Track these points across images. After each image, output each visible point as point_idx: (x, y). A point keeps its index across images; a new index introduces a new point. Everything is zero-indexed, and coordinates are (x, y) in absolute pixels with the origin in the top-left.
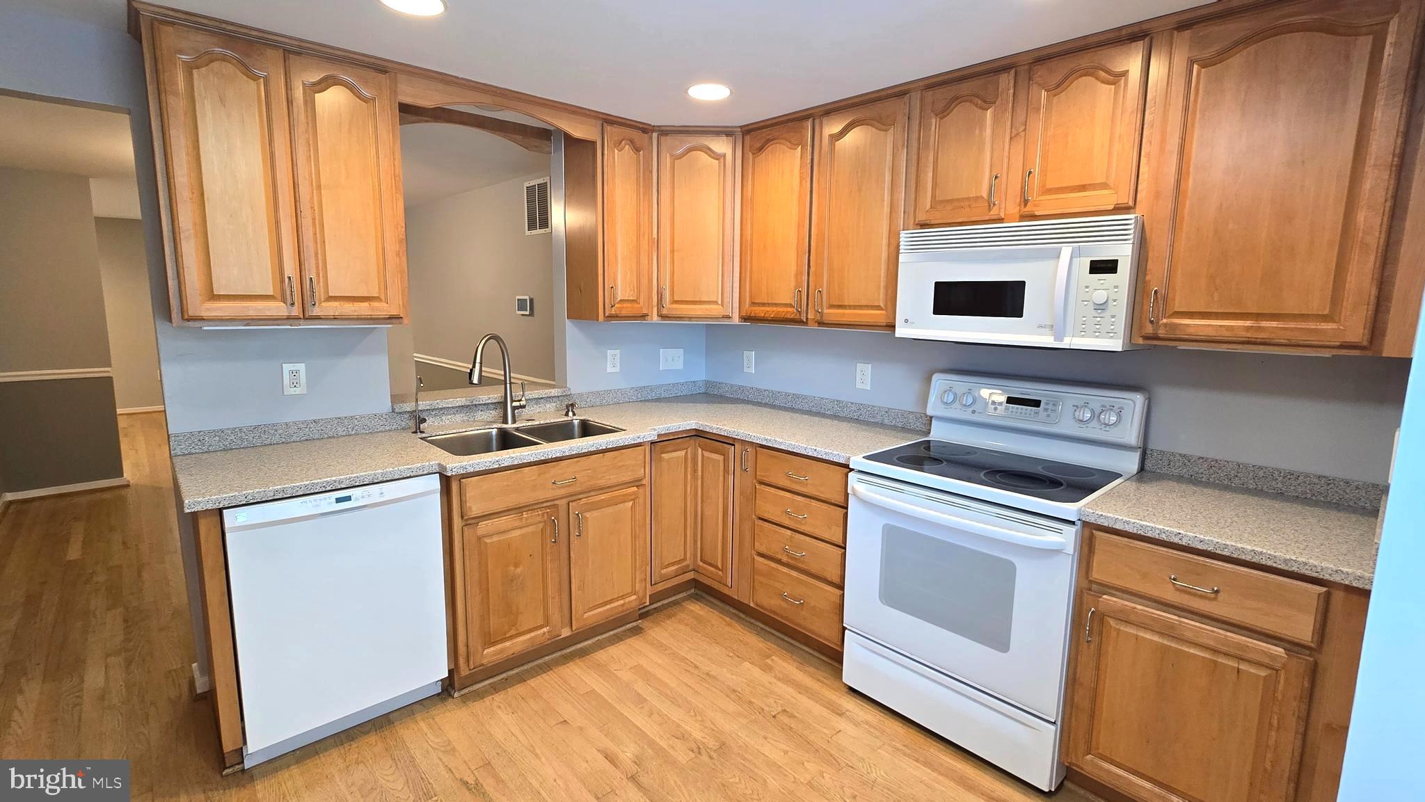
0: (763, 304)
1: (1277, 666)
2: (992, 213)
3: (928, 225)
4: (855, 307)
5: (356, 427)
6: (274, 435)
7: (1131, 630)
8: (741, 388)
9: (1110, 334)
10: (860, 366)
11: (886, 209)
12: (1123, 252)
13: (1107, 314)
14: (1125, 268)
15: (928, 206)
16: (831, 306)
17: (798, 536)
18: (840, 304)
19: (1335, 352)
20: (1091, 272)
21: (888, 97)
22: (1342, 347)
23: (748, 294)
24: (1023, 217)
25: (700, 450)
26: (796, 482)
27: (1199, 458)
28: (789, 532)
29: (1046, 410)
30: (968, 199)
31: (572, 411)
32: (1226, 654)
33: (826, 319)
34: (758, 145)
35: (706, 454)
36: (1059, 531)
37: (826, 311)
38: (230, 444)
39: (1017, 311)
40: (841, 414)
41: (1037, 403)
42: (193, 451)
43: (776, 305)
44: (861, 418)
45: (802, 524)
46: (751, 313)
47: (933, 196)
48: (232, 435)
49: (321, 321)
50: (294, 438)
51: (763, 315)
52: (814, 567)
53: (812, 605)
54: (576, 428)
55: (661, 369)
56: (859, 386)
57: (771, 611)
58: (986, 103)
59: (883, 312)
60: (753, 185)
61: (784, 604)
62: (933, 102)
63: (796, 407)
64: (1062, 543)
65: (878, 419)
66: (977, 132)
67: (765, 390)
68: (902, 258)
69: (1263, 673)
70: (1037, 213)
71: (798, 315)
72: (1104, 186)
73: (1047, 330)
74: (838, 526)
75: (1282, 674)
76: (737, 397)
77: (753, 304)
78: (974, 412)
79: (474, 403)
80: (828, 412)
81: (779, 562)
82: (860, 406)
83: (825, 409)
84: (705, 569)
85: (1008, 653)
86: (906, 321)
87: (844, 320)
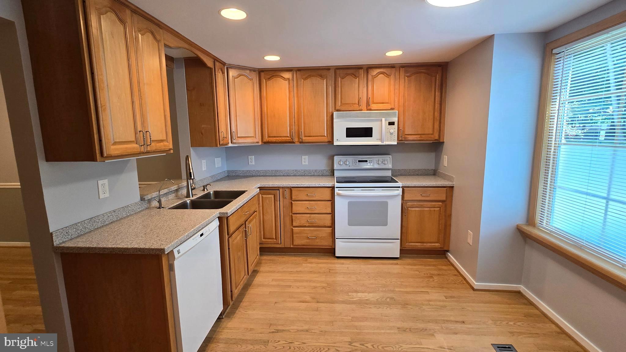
0: (275, 137)
1: (440, 206)
2: (360, 108)
3: (340, 110)
4: (315, 136)
5: (130, 211)
6: (98, 222)
7: (414, 209)
8: (249, 171)
9: (394, 140)
10: (303, 157)
11: (325, 105)
12: (395, 120)
13: (393, 135)
14: (396, 124)
15: (340, 105)
16: (305, 136)
17: (312, 215)
18: (309, 135)
19: (433, 141)
20: (389, 125)
21: (325, 69)
22: (435, 140)
23: (266, 134)
24: (368, 110)
25: (261, 195)
26: (311, 197)
27: (402, 169)
28: (309, 215)
29: (369, 163)
30: (352, 103)
31: (206, 188)
32: (432, 208)
33: (304, 141)
34: (269, 77)
35: (264, 196)
36: (398, 190)
37: (303, 138)
38: (80, 232)
39: (371, 135)
40: (297, 174)
41: (366, 161)
42: (64, 240)
43: (281, 137)
44: (306, 174)
45: (315, 210)
46: (269, 140)
47: (341, 102)
48: (81, 226)
49: (149, 154)
50: (107, 223)
51: (275, 141)
52: (321, 223)
53: (320, 237)
54: (212, 194)
55: (216, 167)
56: (303, 163)
57: (302, 245)
58: (356, 77)
59: (326, 138)
60: (266, 92)
61: (308, 241)
62: (339, 74)
63: (277, 175)
64: (399, 193)
65: (312, 174)
66: (354, 85)
67: (261, 171)
68: (335, 120)
69: (438, 209)
70: (372, 109)
71: (292, 140)
72: (388, 103)
73: (379, 140)
74: (329, 207)
75: (442, 208)
76: (246, 175)
77: (269, 137)
78: (349, 166)
79: (170, 190)
80: (292, 175)
81: (305, 227)
82: (305, 171)
83: (290, 174)
84: (267, 241)
85: (387, 226)
86: (337, 140)
87: (310, 141)
